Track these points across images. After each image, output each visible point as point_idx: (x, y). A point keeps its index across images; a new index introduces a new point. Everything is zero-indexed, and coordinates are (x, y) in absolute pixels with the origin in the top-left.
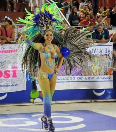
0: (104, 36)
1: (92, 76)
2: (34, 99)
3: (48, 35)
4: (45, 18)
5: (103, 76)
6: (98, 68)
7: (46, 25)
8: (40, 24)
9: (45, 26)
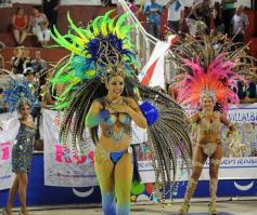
0: (248, 93)
1: (231, 158)
2: (137, 196)
3: (115, 84)
4: (110, 48)
5: (249, 159)
6: (241, 145)
7: (113, 62)
8: (100, 60)
9: (110, 64)
